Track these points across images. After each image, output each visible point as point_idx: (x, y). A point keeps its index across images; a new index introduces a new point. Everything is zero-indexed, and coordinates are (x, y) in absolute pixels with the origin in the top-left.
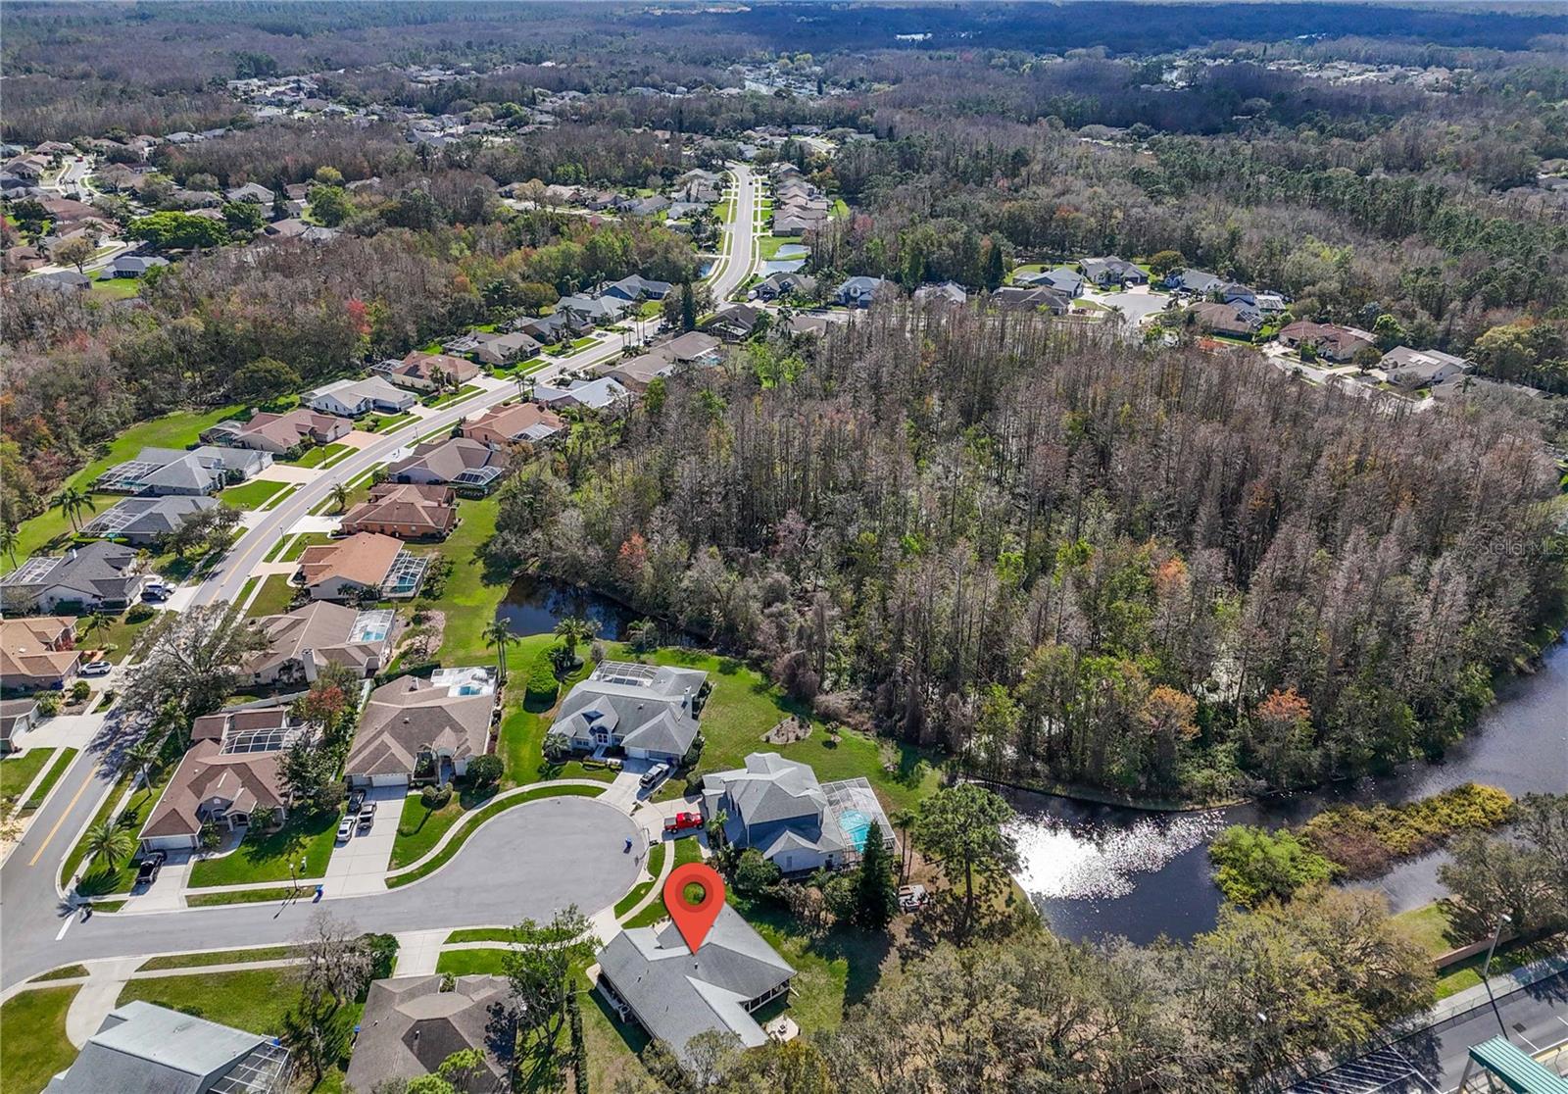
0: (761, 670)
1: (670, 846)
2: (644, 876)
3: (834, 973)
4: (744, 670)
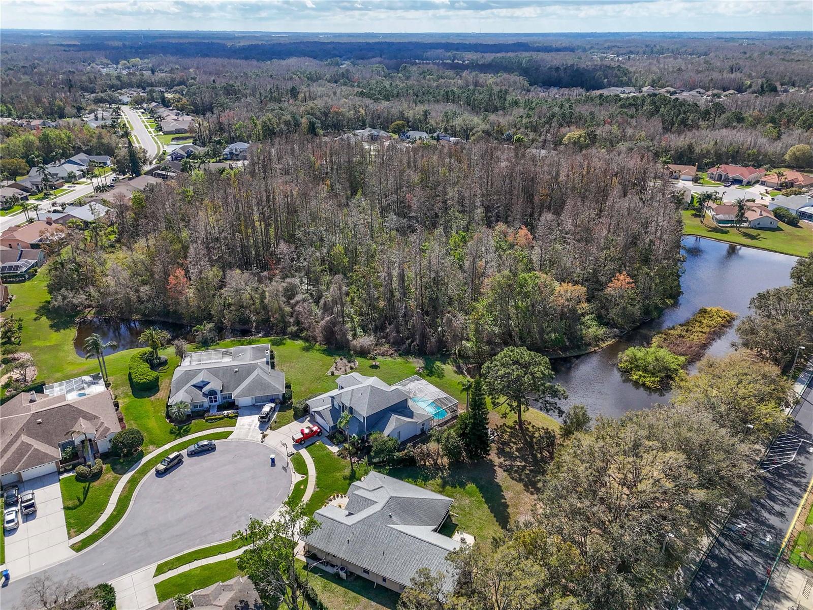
0: (301, 338)
1: (304, 453)
2: (297, 478)
3: (471, 494)
4: (289, 342)
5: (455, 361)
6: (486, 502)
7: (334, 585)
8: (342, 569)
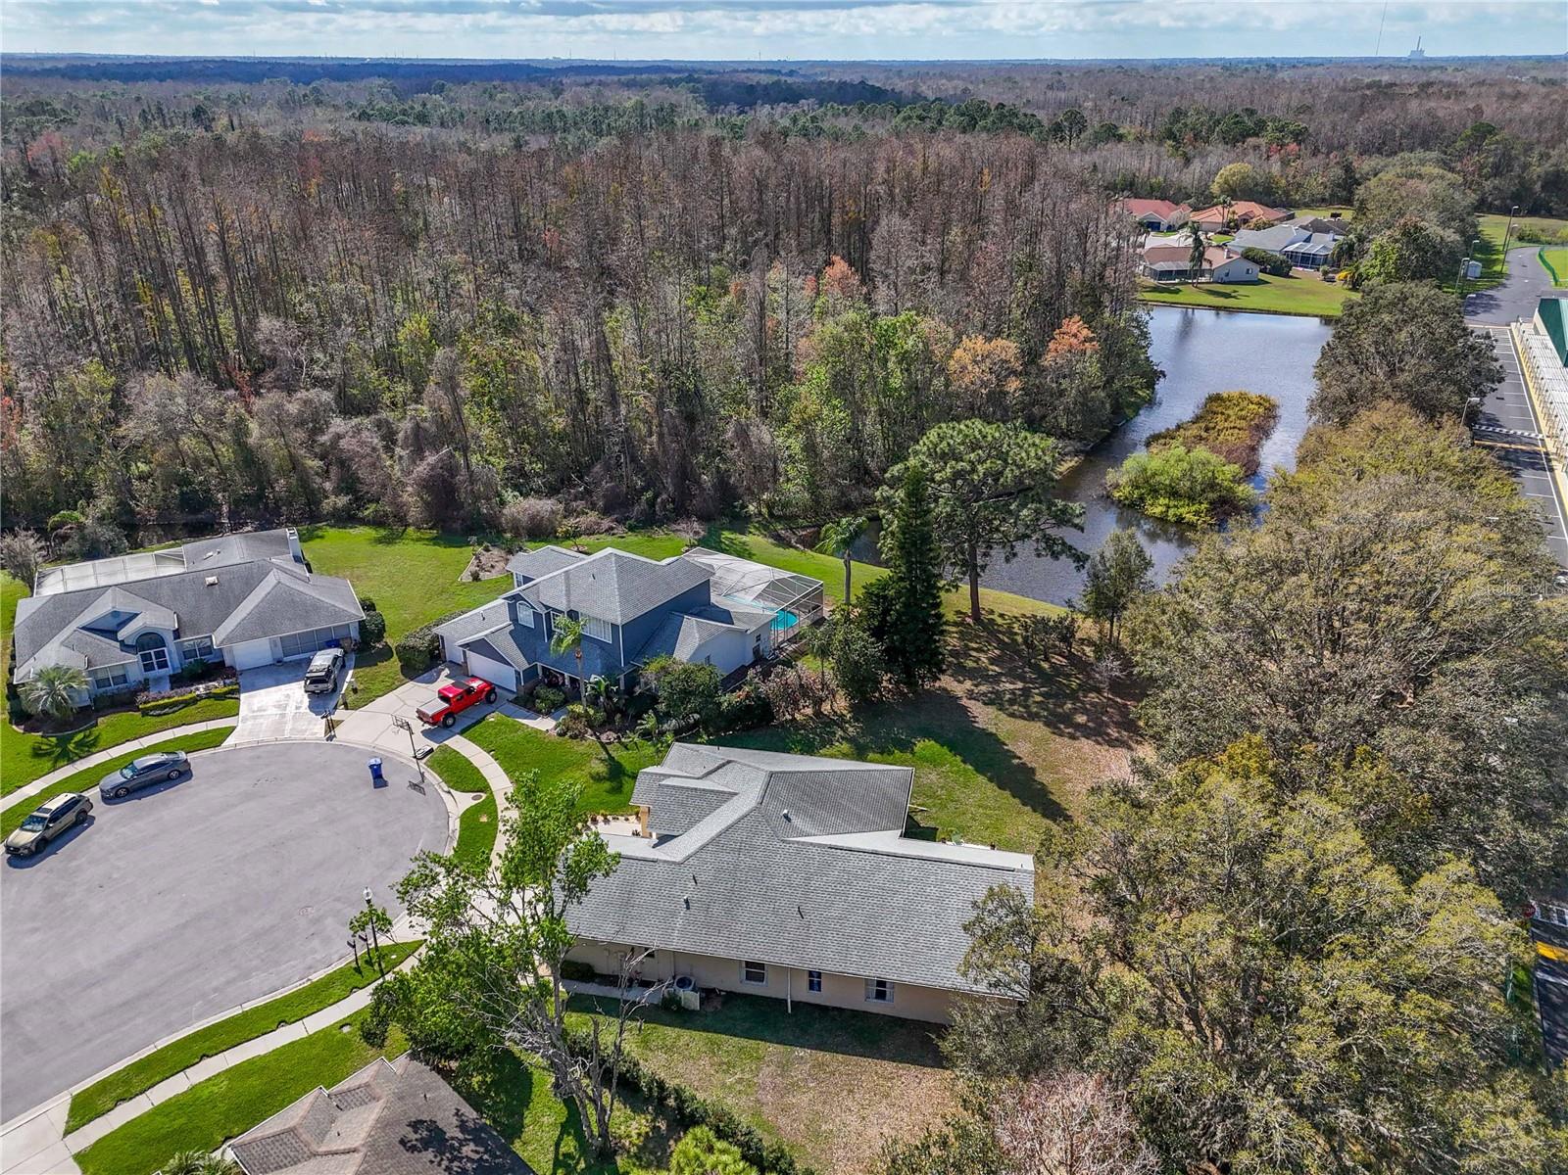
0: (364, 522)
2: (461, 802)
3: (934, 762)
4: (332, 533)
5: (766, 528)
6: (979, 770)
7: (671, 1032)
8: (683, 983)
